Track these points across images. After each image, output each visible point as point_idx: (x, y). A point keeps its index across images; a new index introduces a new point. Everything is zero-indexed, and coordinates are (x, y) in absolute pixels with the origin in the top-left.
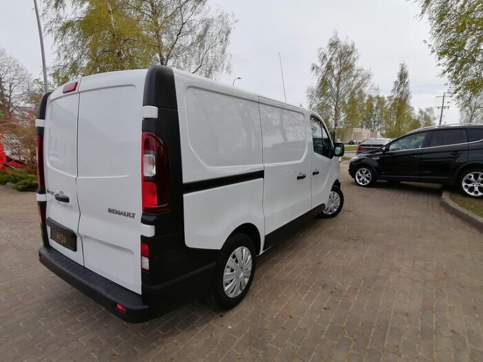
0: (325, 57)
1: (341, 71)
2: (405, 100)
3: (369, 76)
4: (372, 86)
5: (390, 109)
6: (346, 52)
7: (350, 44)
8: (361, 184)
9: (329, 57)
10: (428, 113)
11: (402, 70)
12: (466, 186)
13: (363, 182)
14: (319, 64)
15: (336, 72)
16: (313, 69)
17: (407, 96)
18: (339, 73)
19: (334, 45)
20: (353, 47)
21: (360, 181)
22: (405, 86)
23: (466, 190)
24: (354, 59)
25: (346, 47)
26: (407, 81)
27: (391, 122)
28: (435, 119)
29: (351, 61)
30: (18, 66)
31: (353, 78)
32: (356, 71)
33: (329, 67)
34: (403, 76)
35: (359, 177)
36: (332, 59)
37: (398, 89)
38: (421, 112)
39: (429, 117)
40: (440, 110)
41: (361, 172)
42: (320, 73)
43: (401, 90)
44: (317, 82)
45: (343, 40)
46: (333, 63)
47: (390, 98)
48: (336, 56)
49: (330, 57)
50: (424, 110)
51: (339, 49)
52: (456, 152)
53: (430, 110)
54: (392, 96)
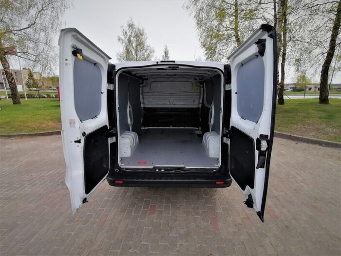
0: (126, 33)
18: (136, 46)
32: (146, 47)
33: (129, 41)
44: (122, 49)
46: (132, 39)
51: (134, 30)
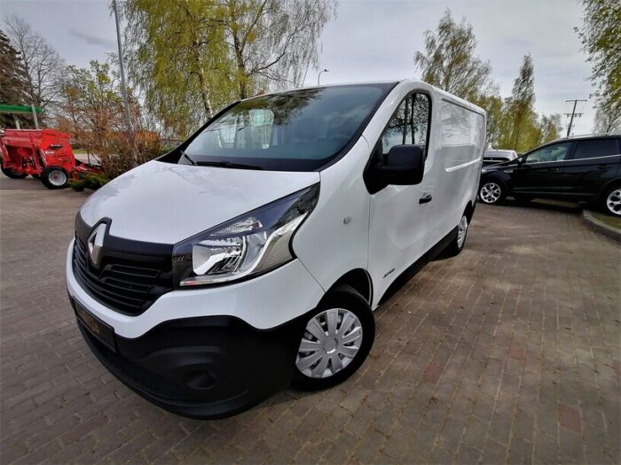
1: (453, 63)
2: (527, 103)
3: (487, 71)
4: (491, 84)
5: (507, 115)
6: (461, 38)
7: (466, 28)
8: (487, 201)
9: (438, 44)
10: (553, 122)
11: (526, 64)
12: (612, 204)
13: (490, 198)
14: (425, 53)
15: (445, 64)
16: (418, 59)
17: (530, 98)
19: (445, 28)
20: (469, 33)
21: (485, 198)
22: (528, 86)
23: (611, 209)
24: (470, 48)
25: (461, 32)
26: (531, 79)
27: (507, 132)
28: (561, 129)
29: (466, 50)
30: (46, 47)
31: (467, 73)
34: (526, 73)
35: (485, 194)
36: (441, 46)
37: (520, 89)
38: (545, 119)
39: (554, 126)
40: (570, 118)
41: (488, 188)
42: (426, 66)
43: (523, 90)
45: (457, 23)
47: (508, 100)
48: (448, 42)
49: (440, 43)
50: (548, 117)
52: (603, 166)
53: (556, 118)
54: (511, 98)
